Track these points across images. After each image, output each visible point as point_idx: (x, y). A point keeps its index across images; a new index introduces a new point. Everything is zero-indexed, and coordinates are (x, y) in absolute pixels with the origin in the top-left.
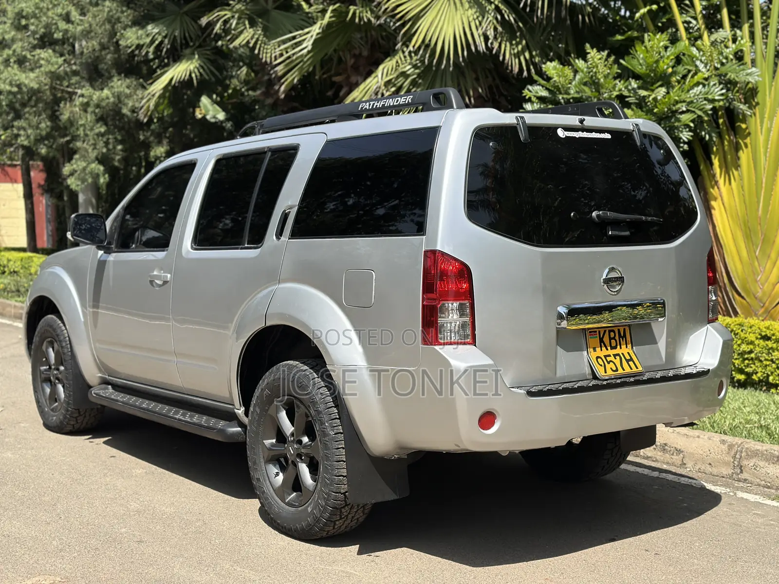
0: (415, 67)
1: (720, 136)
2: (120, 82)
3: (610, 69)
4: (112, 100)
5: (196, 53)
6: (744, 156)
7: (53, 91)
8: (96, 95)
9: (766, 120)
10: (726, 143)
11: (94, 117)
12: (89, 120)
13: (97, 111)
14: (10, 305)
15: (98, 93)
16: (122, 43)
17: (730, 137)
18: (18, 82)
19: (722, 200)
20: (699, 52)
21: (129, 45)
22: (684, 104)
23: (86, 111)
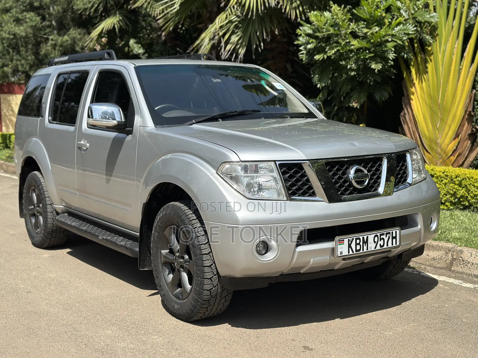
0: (238, 17)
1: (415, 55)
2: (74, 31)
3: (345, 16)
4: (70, 42)
5: (117, 12)
6: (430, 66)
7: (35, 37)
8: (60, 39)
9: (442, 45)
10: (419, 59)
11: (59, 53)
12: (57, 54)
13: (61, 49)
14: (10, 166)
15: (60, 38)
16: (75, 7)
17: (421, 56)
18: (13, 33)
19: (417, 94)
20: (402, 4)
21: (79, 9)
22: (390, 37)
23: (55, 49)
